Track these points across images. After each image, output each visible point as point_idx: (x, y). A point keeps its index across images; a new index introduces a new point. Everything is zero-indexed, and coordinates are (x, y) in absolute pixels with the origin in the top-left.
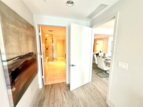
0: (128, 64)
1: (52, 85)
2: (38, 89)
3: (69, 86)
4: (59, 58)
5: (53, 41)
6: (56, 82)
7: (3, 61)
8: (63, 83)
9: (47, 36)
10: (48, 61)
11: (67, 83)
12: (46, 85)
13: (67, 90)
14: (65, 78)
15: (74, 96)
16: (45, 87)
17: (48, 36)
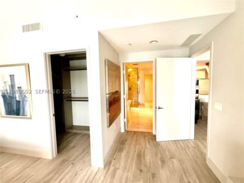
0: (222, 104)
1: (135, 132)
2: (120, 133)
3: (155, 136)
4: (146, 104)
5: (138, 77)
6: (141, 130)
7: (106, 94)
8: (149, 133)
9: (130, 70)
10: (131, 106)
11: (154, 133)
12: (128, 131)
13: (152, 139)
14: (152, 129)
15: (160, 147)
16: (127, 132)
17: (133, 71)
